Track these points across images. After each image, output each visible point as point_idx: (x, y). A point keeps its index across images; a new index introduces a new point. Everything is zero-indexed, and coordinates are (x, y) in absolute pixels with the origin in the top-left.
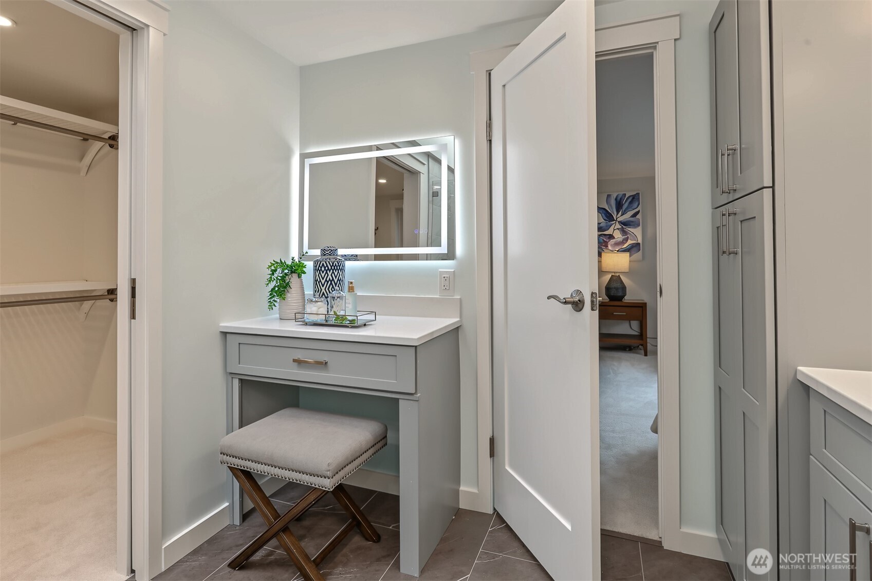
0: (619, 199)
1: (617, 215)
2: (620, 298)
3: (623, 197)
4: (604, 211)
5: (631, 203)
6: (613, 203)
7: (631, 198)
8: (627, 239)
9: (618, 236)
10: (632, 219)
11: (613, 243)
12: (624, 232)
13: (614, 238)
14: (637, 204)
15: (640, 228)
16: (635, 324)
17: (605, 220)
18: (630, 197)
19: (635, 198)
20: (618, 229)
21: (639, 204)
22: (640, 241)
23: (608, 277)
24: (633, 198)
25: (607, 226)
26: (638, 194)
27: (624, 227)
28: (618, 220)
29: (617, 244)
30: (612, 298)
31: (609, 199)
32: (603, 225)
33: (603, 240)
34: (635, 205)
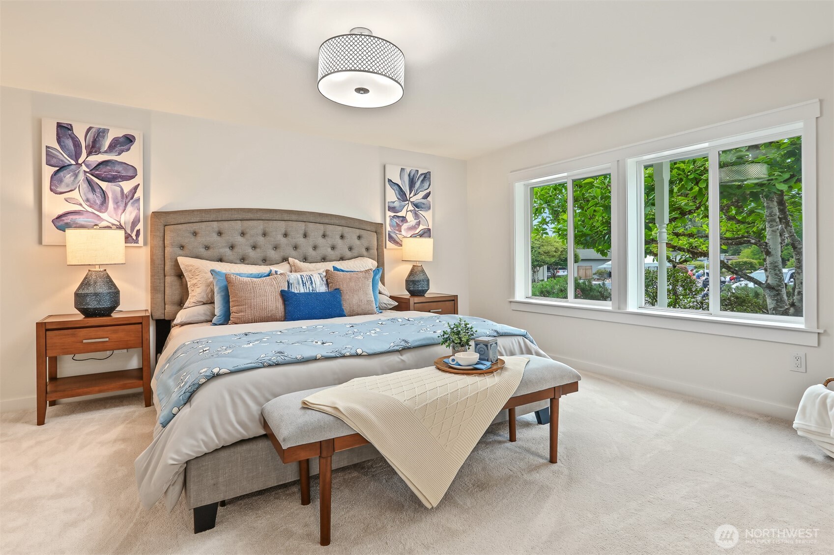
0: (412, 175)
1: (410, 194)
3: (416, 174)
4: (398, 188)
5: (423, 181)
6: (406, 179)
7: (423, 176)
8: (419, 224)
9: (410, 217)
10: (424, 201)
11: (406, 227)
12: (416, 216)
13: (407, 221)
14: (428, 184)
15: (431, 211)
17: (398, 198)
18: (422, 174)
19: (426, 176)
20: (410, 211)
21: (430, 184)
22: (430, 227)
24: (425, 177)
25: (400, 206)
26: (429, 173)
27: (416, 209)
28: (411, 200)
29: (409, 229)
31: (402, 174)
32: (397, 204)
33: (397, 223)
34: (426, 185)
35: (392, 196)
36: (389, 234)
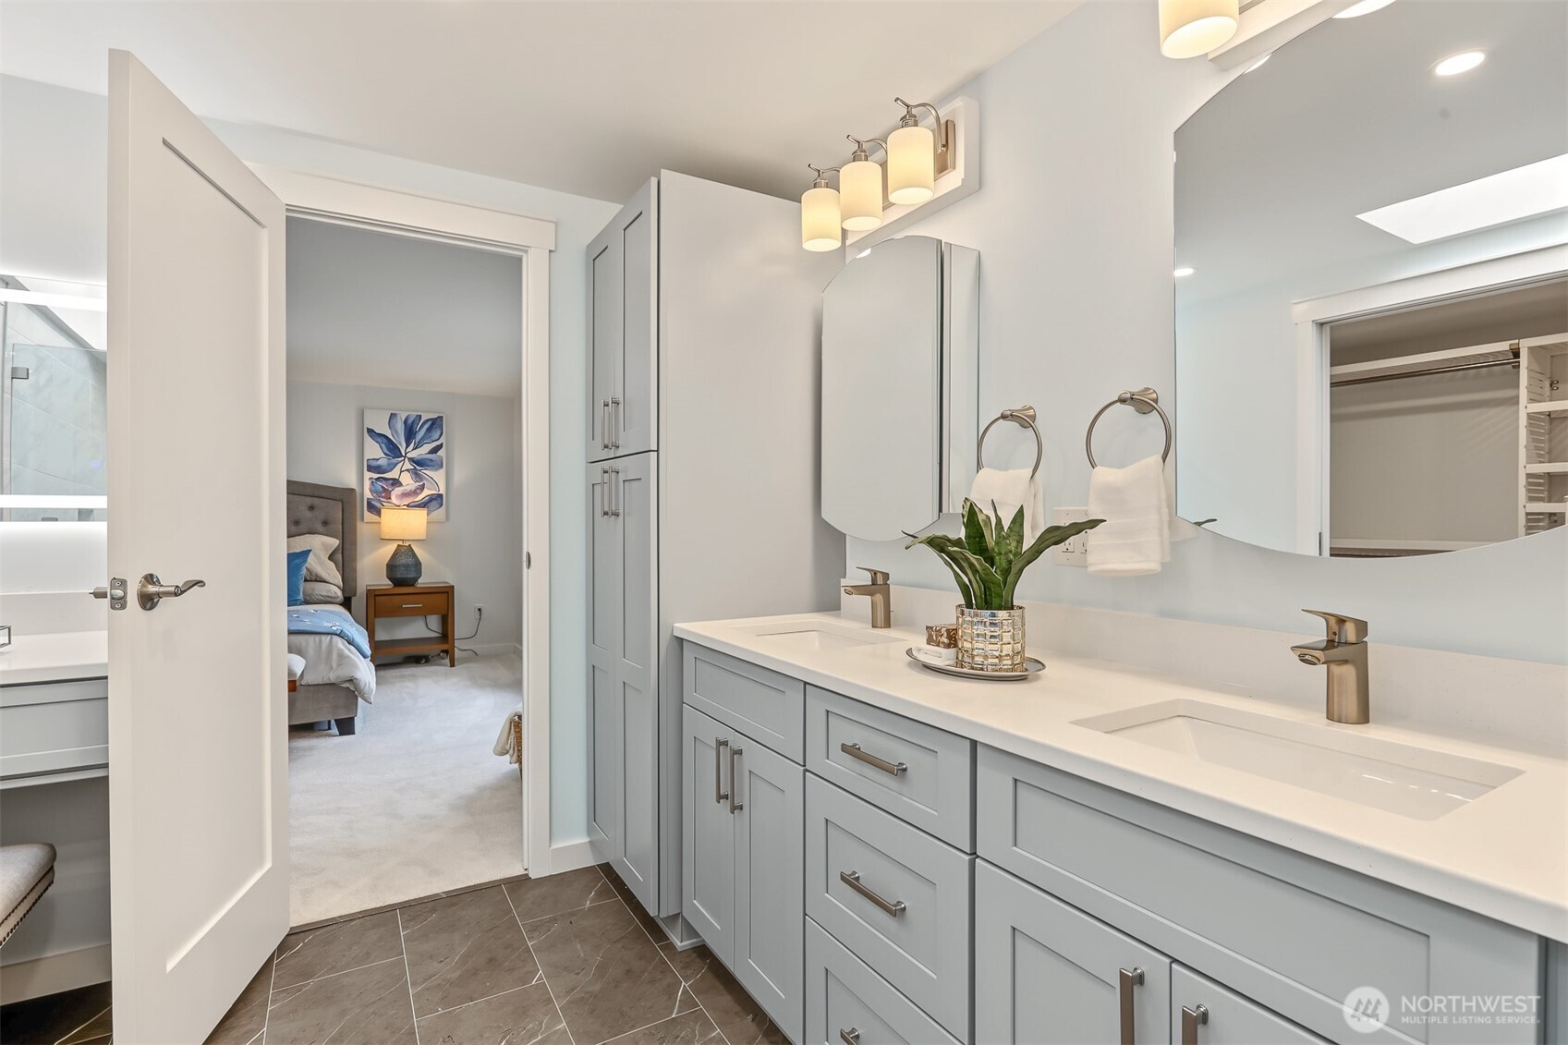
0: (410, 422)
1: (406, 448)
2: (410, 582)
3: (417, 421)
4: (385, 440)
5: (429, 430)
6: (400, 427)
7: (430, 423)
8: (422, 488)
9: (408, 481)
10: (431, 456)
11: (399, 493)
12: (416, 475)
13: (401, 485)
14: (439, 433)
15: (442, 472)
16: (434, 621)
17: (385, 454)
18: (427, 421)
19: (436, 423)
20: (407, 470)
21: (442, 434)
22: (442, 491)
23: (392, 548)
24: (433, 424)
25: (389, 465)
26: (440, 418)
27: (418, 467)
28: (409, 455)
29: (405, 495)
30: (398, 582)
31: (393, 421)
32: (383, 462)
33: (383, 487)
34: (436, 434)
35: (374, 451)
36: (369, 503)
